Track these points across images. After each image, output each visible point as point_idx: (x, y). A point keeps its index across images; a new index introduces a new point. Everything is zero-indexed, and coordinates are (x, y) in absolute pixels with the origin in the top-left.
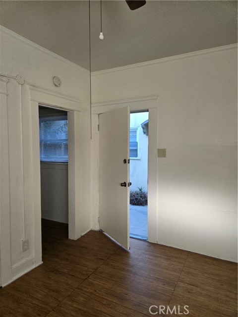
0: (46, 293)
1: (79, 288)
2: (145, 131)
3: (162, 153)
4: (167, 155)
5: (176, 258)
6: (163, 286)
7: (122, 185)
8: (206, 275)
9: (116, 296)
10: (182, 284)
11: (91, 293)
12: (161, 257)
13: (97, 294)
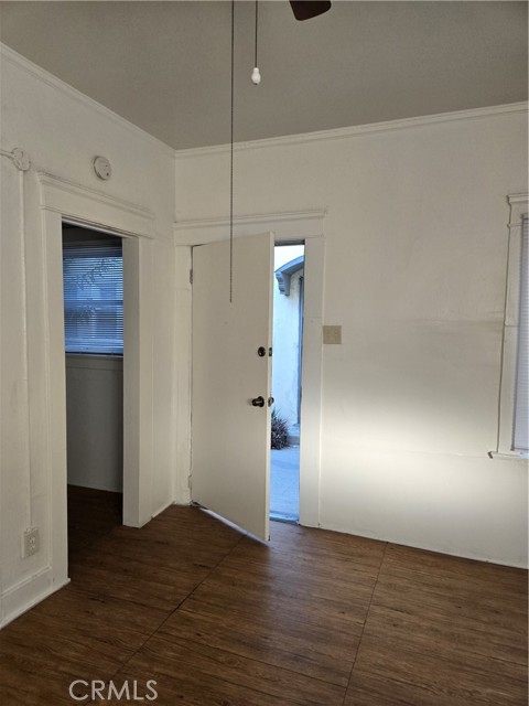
0: (86, 646)
1: (161, 632)
2: (283, 286)
3: (332, 335)
4: (343, 340)
5: (361, 556)
6: (342, 616)
7: (254, 403)
8: (426, 589)
9: (244, 643)
10: (378, 610)
11: (188, 640)
12: (330, 557)
13: (204, 642)
